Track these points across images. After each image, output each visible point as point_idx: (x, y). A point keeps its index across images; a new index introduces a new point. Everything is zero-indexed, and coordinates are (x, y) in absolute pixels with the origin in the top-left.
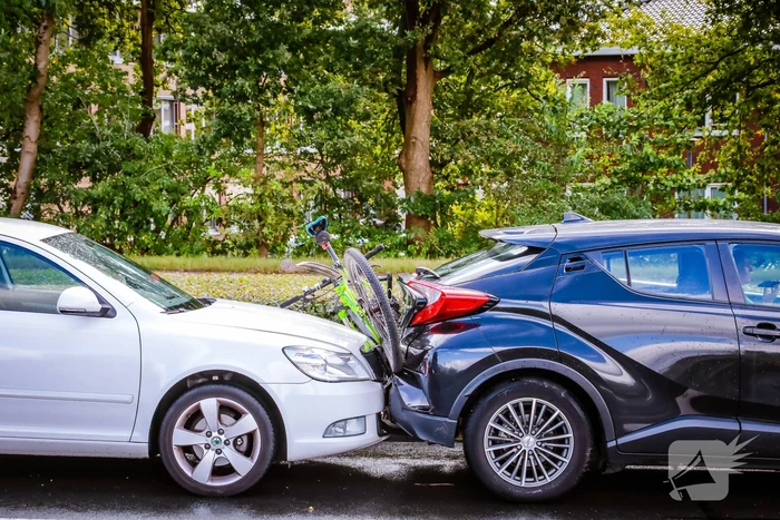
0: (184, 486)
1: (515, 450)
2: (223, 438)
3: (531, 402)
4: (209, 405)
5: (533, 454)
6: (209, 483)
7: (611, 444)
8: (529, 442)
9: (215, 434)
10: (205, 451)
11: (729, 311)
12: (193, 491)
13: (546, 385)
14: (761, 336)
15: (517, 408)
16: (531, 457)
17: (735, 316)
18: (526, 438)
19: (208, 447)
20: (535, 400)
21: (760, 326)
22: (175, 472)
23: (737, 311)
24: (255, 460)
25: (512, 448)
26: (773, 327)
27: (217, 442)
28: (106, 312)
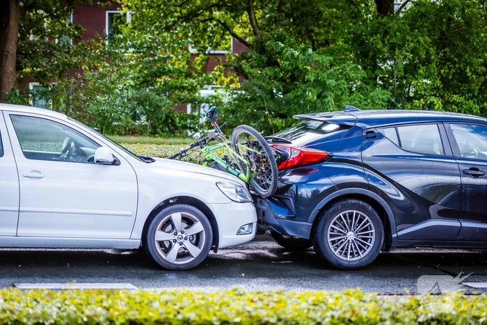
0: (161, 264)
1: (344, 240)
2: (184, 236)
3: (353, 213)
4: (176, 217)
5: (353, 242)
6: (176, 263)
7: (394, 235)
8: (351, 235)
9: (179, 233)
10: (173, 244)
11: (454, 161)
12: (167, 267)
13: (361, 203)
14: (472, 175)
15: (345, 216)
16: (352, 244)
17: (458, 163)
18: (350, 233)
19: (175, 241)
20: (355, 211)
21: (471, 169)
22: (156, 256)
23: (458, 161)
24: (202, 248)
25: (342, 239)
26: (477, 170)
27: (181, 239)
28: (115, 163)
